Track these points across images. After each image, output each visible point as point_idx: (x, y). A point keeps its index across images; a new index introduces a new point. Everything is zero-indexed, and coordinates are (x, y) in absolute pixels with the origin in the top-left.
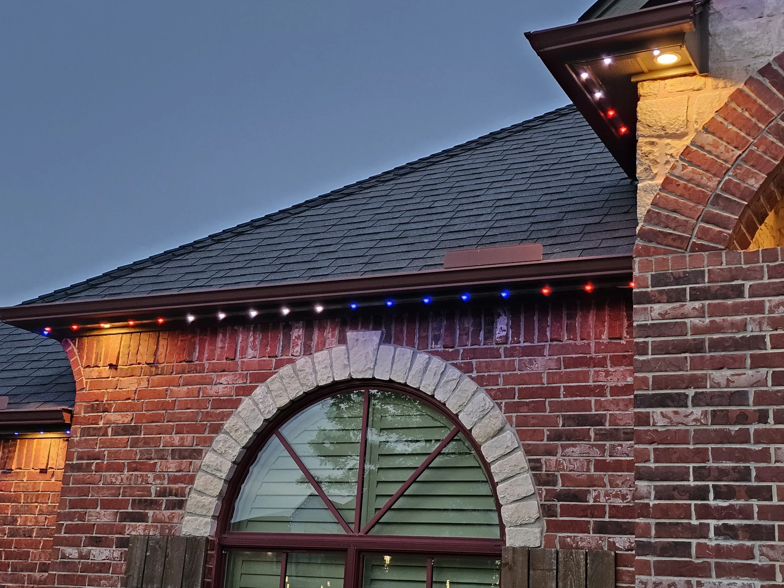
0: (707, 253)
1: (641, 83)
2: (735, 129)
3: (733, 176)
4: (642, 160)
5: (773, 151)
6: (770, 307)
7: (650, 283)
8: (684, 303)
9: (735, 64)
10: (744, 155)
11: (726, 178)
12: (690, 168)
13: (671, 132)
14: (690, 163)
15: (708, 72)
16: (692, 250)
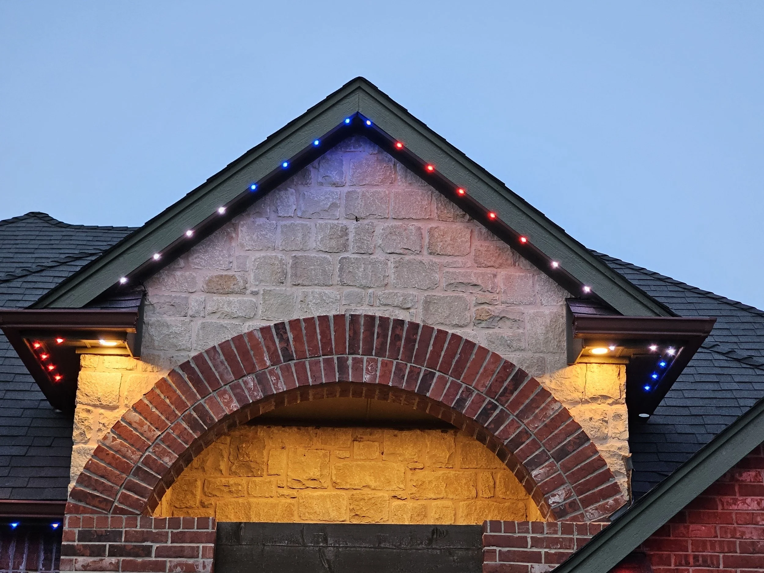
0: (126, 516)
1: (83, 355)
2: (157, 412)
3: (152, 453)
4: (78, 425)
5: (185, 437)
6: (170, 567)
7: (77, 537)
8: (103, 558)
9: (161, 353)
10: (162, 436)
11: (147, 453)
12: (119, 441)
13: (104, 404)
14: (120, 436)
15: (140, 356)
16: (115, 513)
